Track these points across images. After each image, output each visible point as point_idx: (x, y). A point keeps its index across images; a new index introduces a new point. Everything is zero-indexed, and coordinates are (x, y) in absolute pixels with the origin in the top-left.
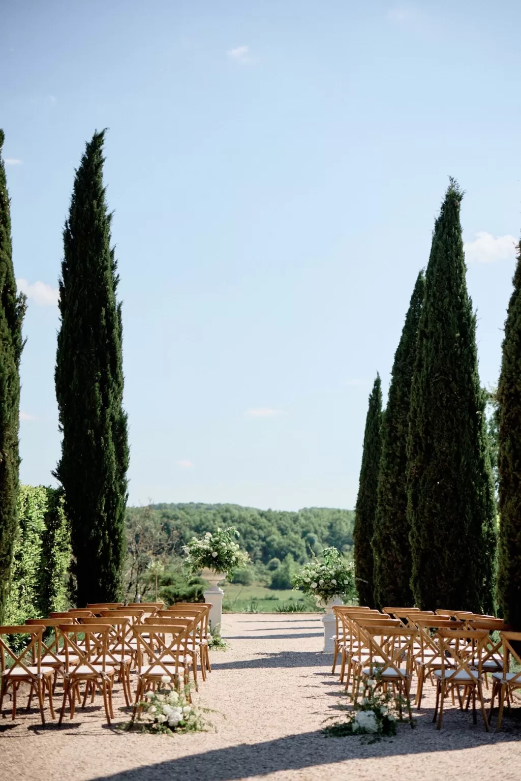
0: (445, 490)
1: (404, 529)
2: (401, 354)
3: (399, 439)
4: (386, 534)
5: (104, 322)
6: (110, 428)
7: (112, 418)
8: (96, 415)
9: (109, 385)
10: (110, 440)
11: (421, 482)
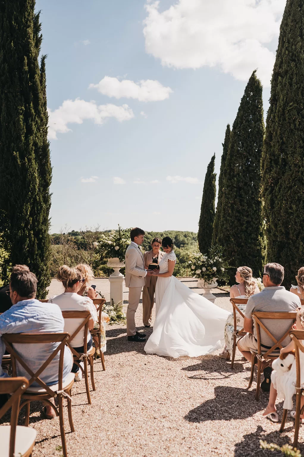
0: (299, 195)
1: (239, 231)
2: (237, 124)
3: (235, 176)
4: (227, 234)
5: (26, 68)
6: (33, 152)
7: (35, 144)
8: (21, 141)
9: (32, 118)
10: (33, 161)
11: (277, 189)
